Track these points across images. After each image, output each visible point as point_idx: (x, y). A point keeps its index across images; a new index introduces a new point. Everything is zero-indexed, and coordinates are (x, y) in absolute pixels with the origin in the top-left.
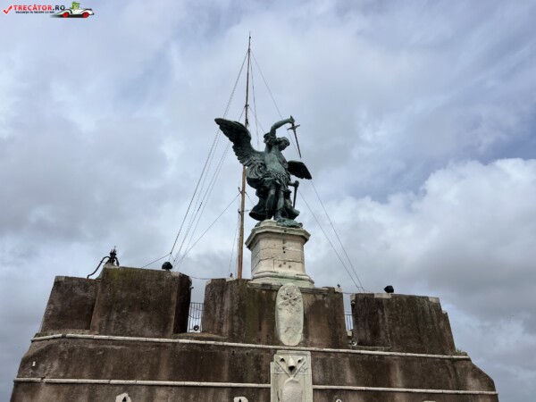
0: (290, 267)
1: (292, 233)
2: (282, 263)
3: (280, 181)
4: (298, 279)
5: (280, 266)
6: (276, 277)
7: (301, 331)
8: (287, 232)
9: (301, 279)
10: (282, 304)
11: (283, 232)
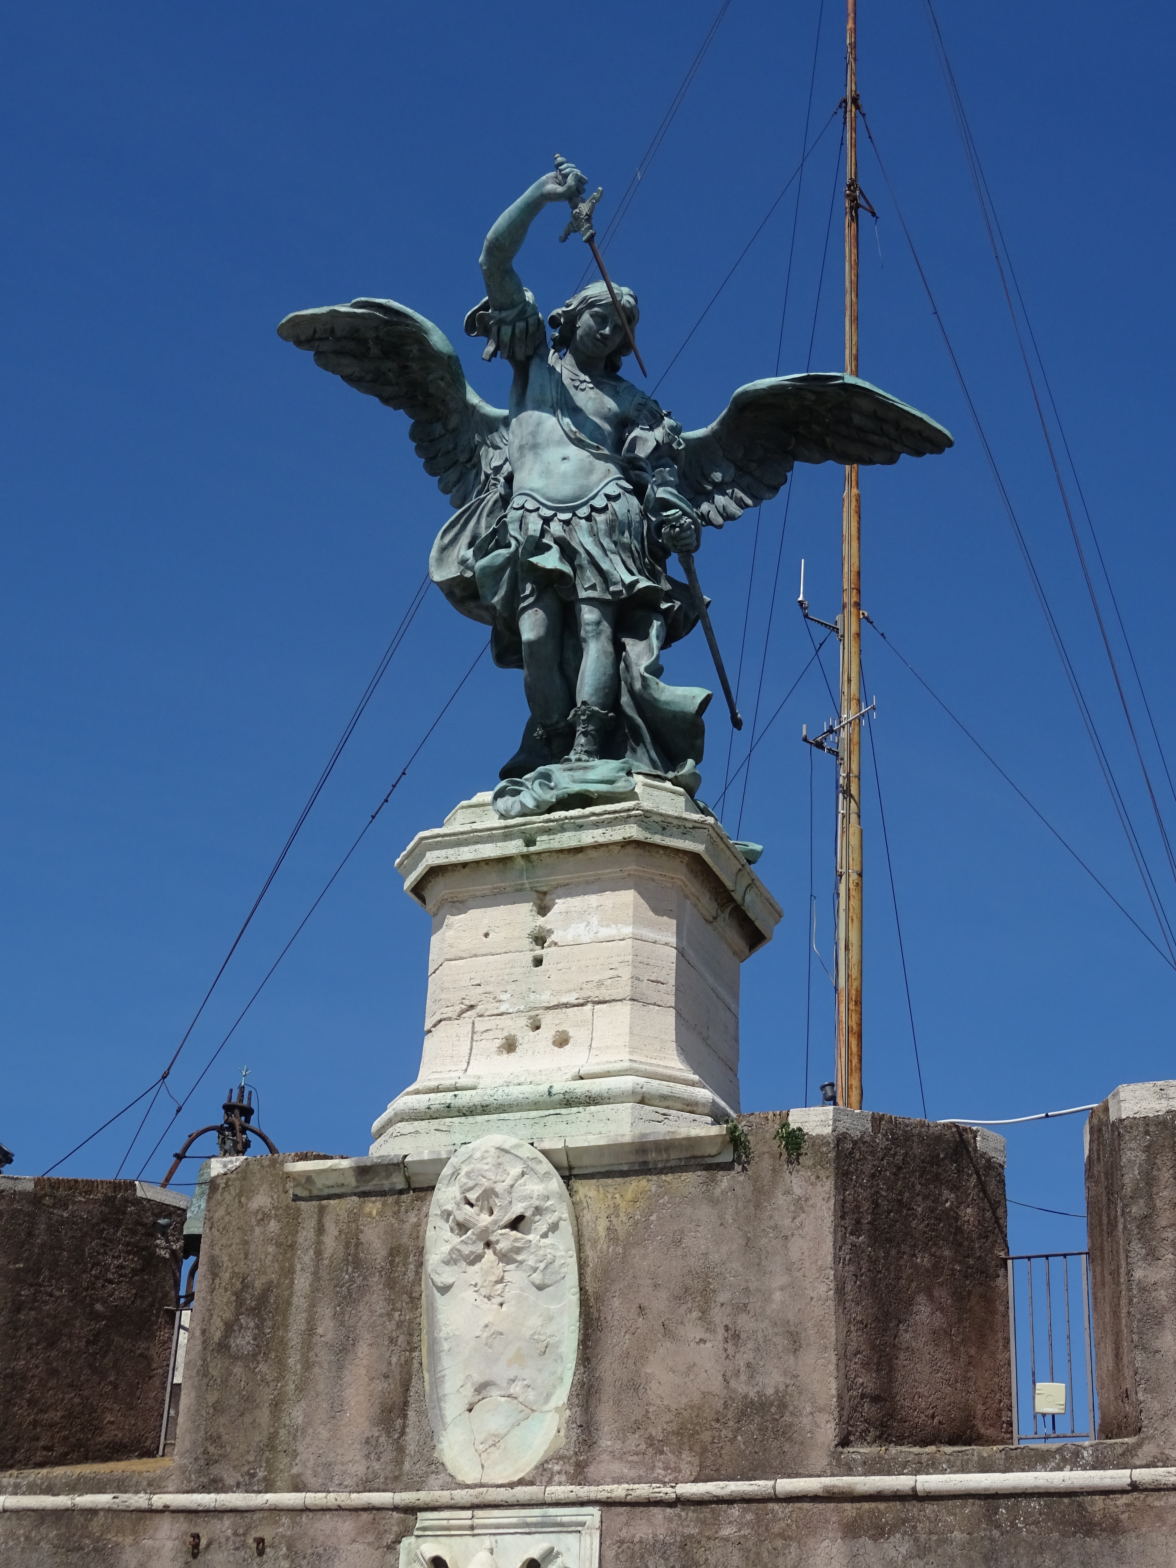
0: (562, 1041)
1: (568, 840)
2: (517, 1026)
3: (568, 552)
4: (569, 1101)
5: (510, 1046)
6: (449, 1111)
7: (562, 1395)
8: (543, 843)
9: (592, 1100)
10: (451, 1260)
11: (514, 847)
